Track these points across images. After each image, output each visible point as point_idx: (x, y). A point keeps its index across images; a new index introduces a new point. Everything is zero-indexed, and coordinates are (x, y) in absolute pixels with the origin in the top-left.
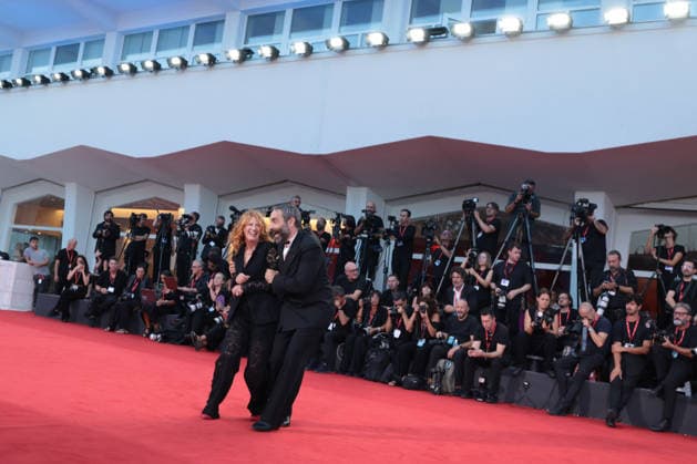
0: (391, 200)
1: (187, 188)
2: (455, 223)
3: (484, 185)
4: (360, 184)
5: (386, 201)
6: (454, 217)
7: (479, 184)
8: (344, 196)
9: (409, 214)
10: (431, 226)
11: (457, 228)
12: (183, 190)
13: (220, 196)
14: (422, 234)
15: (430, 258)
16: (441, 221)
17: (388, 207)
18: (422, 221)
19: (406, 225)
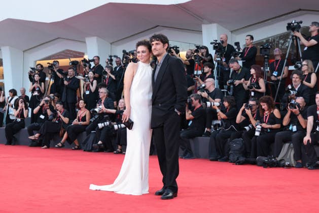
0: (235, 31)
1: (88, 40)
2: (285, 41)
3: (304, 10)
4: (211, 22)
5: (232, 32)
6: (284, 37)
7: (300, 10)
8: (200, 32)
9: (252, 38)
10: (266, 47)
11: (287, 45)
12: (85, 42)
13: (111, 44)
14: (261, 53)
15: (268, 69)
16: (274, 41)
17: (234, 35)
18: (260, 43)
19: (250, 46)
